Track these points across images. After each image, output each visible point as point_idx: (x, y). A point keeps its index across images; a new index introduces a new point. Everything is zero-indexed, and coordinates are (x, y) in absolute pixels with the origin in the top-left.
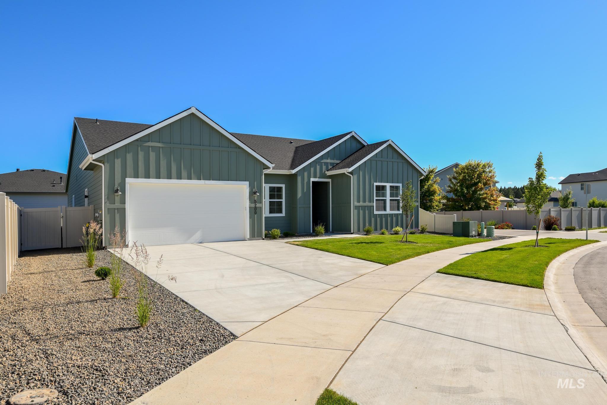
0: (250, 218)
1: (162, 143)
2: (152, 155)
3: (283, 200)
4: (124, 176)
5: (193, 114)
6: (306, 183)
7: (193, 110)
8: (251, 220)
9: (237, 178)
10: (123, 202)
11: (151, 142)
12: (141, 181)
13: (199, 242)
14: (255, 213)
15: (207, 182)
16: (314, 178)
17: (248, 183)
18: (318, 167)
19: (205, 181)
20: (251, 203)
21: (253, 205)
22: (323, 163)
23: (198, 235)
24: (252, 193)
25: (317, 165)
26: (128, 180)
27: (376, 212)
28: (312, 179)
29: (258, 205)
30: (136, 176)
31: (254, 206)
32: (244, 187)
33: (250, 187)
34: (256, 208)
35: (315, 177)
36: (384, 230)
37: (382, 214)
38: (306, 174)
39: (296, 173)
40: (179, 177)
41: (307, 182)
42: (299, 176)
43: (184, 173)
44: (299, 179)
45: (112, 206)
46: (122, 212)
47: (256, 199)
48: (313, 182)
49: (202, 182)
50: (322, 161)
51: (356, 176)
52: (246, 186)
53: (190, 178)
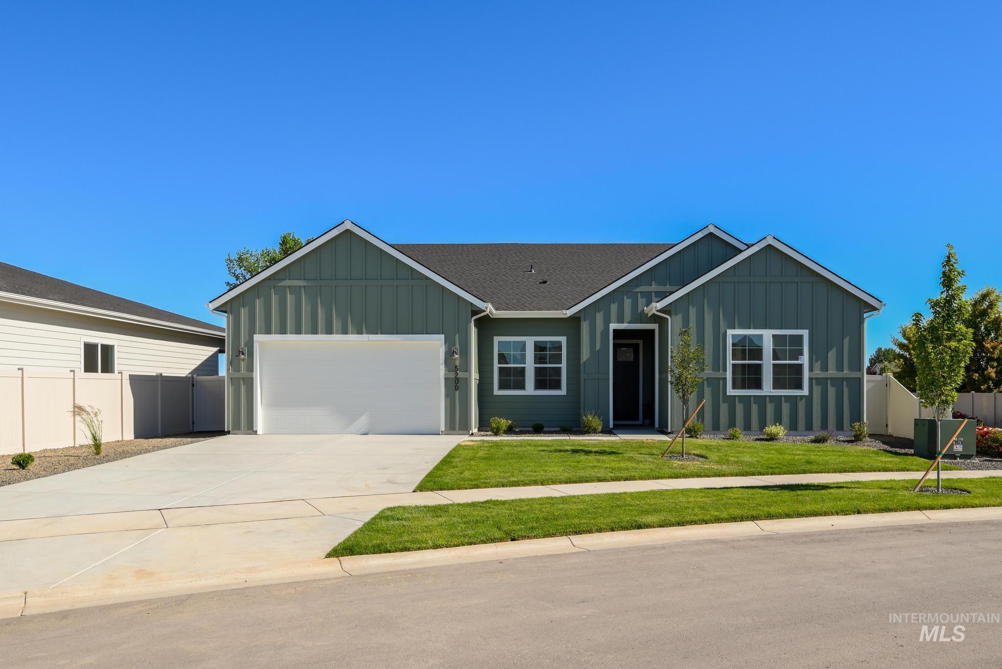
0: (447, 396)
1: (304, 279)
2: (290, 299)
3: (563, 366)
4: (252, 332)
5: (347, 231)
6: (601, 333)
7: (348, 225)
8: (448, 399)
9: (426, 330)
10: (250, 369)
11: (289, 280)
12: (275, 338)
13: (364, 433)
14: (457, 388)
15: (372, 337)
16: (618, 323)
17: (442, 337)
18: (628, 303)
19: (368, 336)
20: (449, 371)
21: (452, 375)
22: (639, 294)
23: (363, 421)
24: (449, 354)
25: (625, 297)
26: (258, 338)
27: (731, 392)
28: (613, 326)
29: (461, 375)
30: (268, 331)
31: (454, 376)
32: (436, 344)
33: (447, 344)
34: (457, 380)
35: (621, 320)
36: (738, 431)
37: (750, 396)
38: (599, 317)
39: (578, 315)
40: (329, 331)
41: (603, 330)
42: (585, 320)
43: (336, 324)
44: (585, 326)
45: (237, 375)
46: (249, 383)
47: (457, 363)
48: (615, 331)
49: (365, 337)
50: (636, 290)
51: (678, 319)
52: (439, 342)
53: (345, 332)
